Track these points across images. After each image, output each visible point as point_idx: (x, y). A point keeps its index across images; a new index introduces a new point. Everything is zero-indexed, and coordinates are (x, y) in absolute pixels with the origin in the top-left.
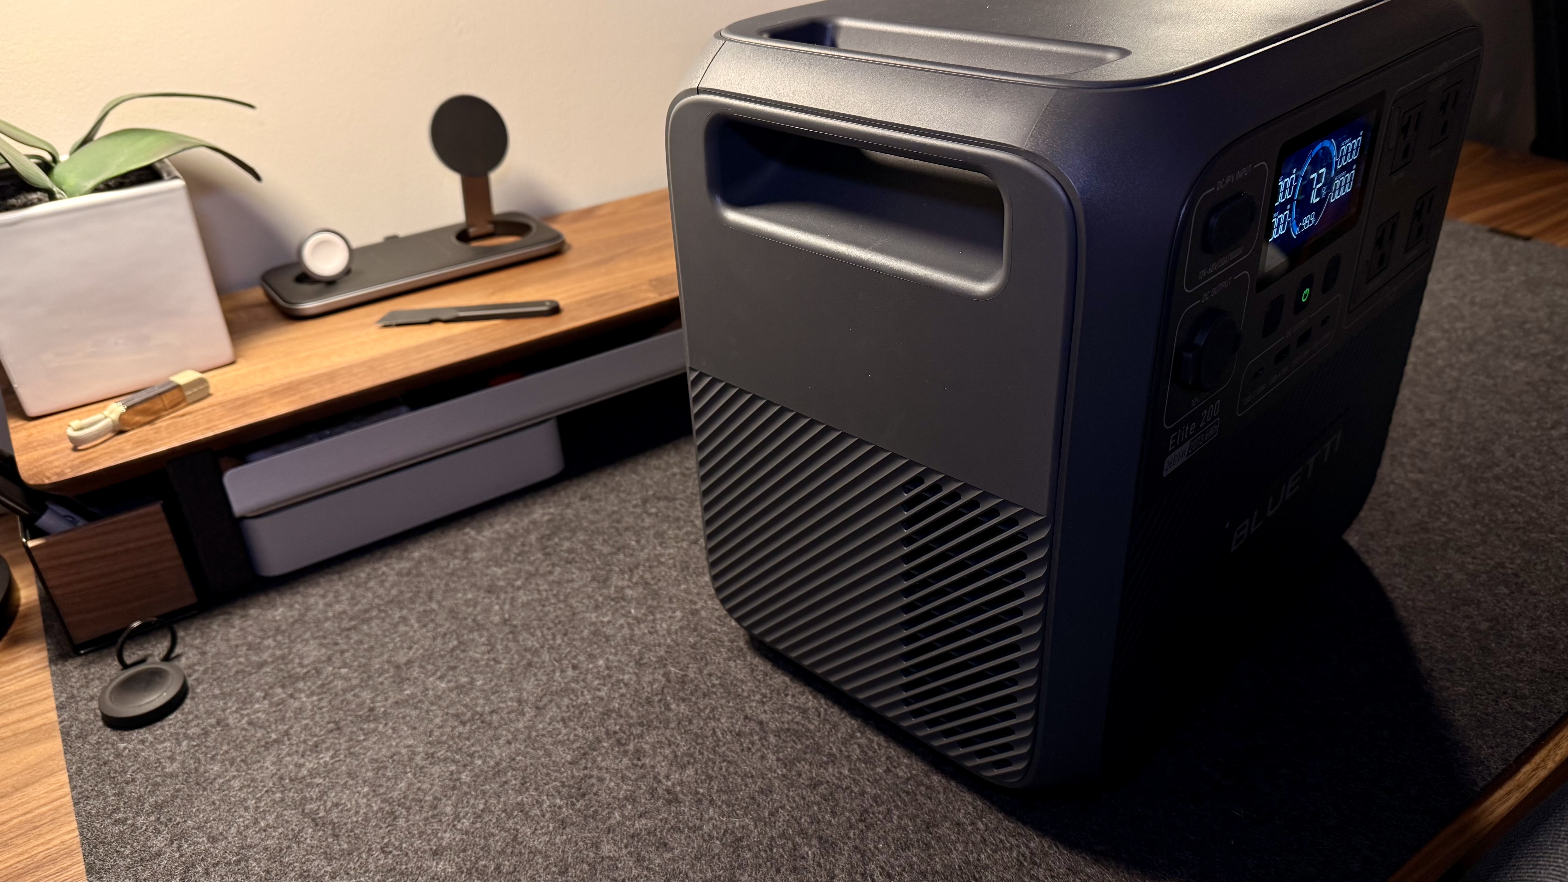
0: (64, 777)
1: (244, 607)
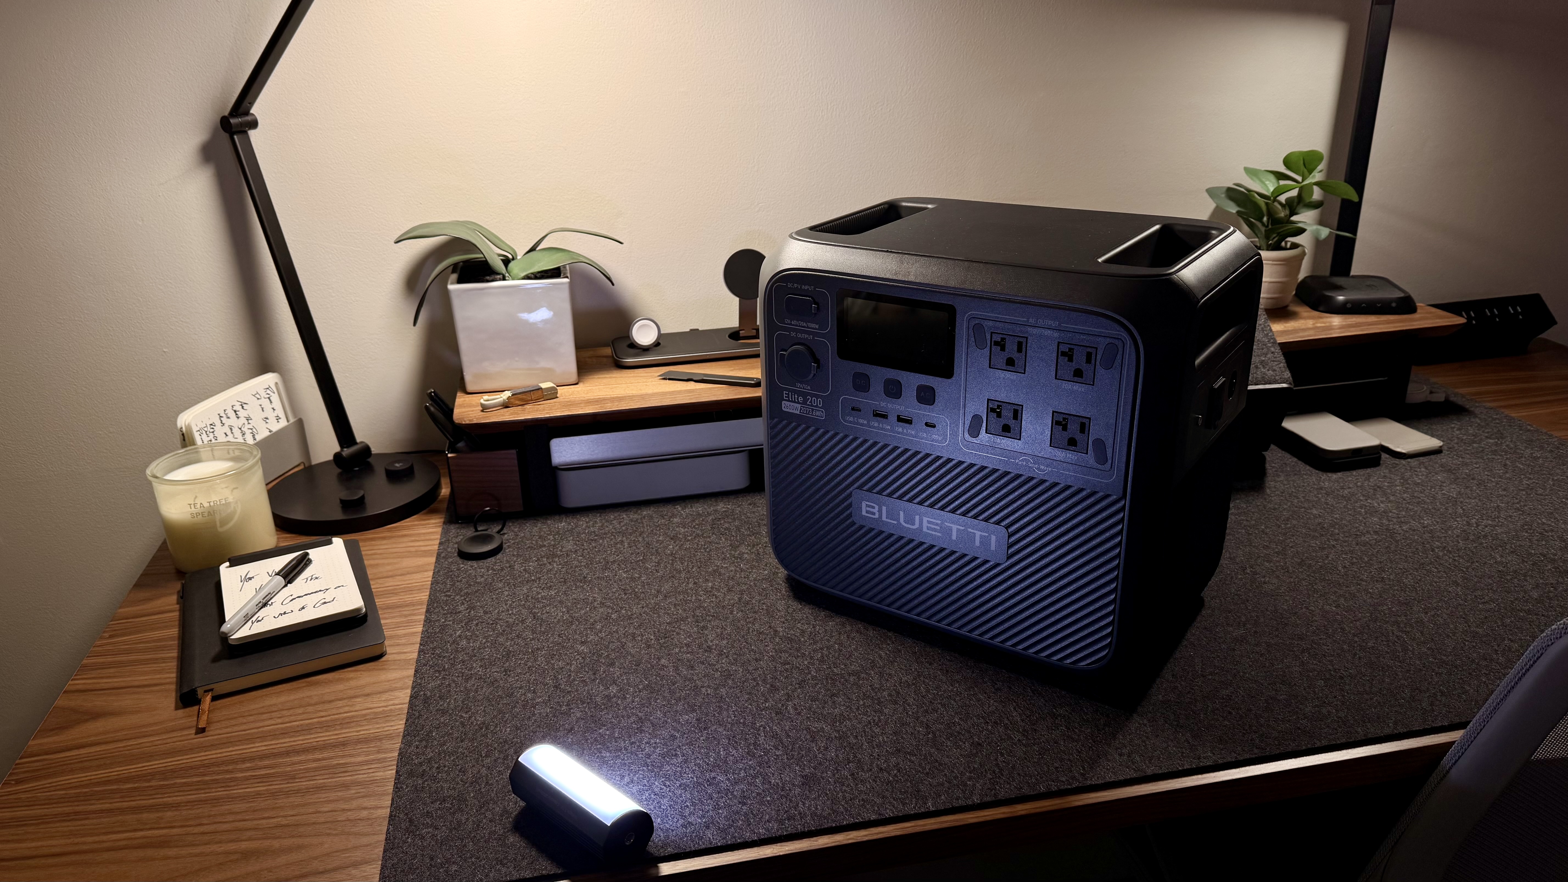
0: (431, 573)
1: (547, 519)
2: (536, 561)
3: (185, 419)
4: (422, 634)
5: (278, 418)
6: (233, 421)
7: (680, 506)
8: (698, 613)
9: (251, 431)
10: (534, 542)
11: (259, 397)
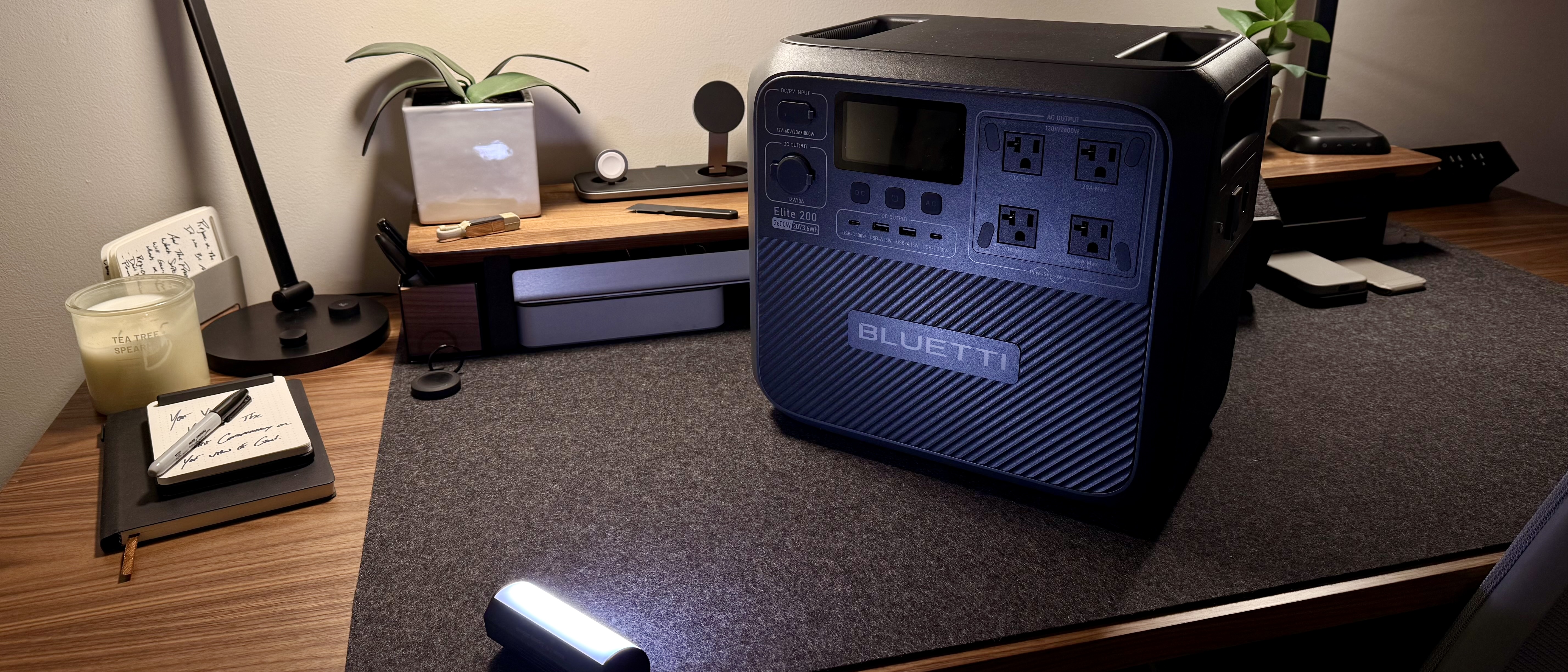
2: (498, 400)
3: (108, 251)
4: (375, 474)
5: (212, 255)
6: (163, 255)
7: (651, 346)
8: (679, 449)
9: (182, 267)
10: (494, 382)
11: (192, 232)
